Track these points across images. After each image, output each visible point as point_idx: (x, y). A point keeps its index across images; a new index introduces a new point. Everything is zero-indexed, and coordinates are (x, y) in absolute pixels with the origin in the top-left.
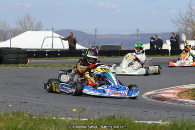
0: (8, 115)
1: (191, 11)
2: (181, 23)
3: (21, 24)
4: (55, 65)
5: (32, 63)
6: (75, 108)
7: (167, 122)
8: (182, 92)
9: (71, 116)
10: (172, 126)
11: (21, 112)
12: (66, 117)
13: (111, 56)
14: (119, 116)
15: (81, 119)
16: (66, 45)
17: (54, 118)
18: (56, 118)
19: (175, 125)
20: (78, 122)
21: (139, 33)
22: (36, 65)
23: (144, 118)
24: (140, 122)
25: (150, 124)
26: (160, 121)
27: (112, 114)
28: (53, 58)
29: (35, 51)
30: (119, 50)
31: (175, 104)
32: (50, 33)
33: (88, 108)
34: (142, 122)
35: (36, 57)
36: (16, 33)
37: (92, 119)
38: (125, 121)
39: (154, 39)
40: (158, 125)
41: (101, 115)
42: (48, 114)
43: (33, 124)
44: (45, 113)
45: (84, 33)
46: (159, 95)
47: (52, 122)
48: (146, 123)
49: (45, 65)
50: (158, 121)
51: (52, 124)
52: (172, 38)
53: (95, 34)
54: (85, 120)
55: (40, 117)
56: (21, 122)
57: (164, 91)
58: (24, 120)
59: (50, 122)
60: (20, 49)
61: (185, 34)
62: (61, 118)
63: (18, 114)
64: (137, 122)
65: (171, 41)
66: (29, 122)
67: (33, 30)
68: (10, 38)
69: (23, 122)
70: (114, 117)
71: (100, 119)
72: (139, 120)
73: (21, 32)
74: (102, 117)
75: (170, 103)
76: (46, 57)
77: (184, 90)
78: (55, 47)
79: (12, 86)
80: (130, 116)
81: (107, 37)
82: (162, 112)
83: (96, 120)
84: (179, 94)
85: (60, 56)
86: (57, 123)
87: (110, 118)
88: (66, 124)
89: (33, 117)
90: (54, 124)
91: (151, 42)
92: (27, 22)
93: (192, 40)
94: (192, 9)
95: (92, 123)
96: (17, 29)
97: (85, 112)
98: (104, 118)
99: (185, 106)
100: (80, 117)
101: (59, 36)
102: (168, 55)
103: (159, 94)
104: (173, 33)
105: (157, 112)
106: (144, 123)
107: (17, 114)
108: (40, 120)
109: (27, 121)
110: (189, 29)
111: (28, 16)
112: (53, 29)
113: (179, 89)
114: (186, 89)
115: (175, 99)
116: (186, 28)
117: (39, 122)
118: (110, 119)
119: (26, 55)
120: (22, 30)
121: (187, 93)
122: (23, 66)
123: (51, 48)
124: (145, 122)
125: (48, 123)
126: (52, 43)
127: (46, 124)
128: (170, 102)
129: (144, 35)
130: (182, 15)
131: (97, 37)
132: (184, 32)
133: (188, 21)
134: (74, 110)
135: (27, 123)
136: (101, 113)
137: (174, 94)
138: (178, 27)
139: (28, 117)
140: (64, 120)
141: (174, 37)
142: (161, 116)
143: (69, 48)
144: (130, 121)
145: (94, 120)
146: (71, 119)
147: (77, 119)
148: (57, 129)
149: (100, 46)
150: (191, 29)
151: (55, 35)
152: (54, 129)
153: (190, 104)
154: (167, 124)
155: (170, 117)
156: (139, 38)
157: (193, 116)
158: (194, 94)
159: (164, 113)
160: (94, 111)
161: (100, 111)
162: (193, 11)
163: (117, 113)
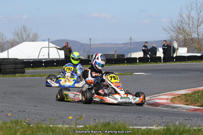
0: (7, 124)
1: (182, 19)
3: (18, 35)
5: (30, 73)
6: (72, 116)
7: (160, 127)
8: (174, 98)
9: (67, 124)
10: (166, 131)
11: (19, 120)
12: (63, 124)
14: (115, 123)
15: (78, 126)
16: (61, 55)
17: (51, 126)
18: (53, 125)
19: (168, 130)
21: (132, 41)
22: (33, 75)
23: (138, 123)
24: (134, 127)
25: (144, 130)
27: (108, 121)
29: (31, 61)
30: (113, 58)
31: (168, 109)
32: (46, 44)
33: (84, 116)
34: (137, 127)
35: (33, 67)
36: (13, 44)
37: (88, 126)
38: (119, 127)
40: (152, 130)
41: (97, 122)
42: (45, 122)
43: (31, 132)
44: (43, 121)
45: (79, 42)
46: (152, 101)
47: (49, 129)
48: (140, 129)
49: (42, 74)
50: (153, 126)
52: (164, 45)
53: (89, 43)
54: (81, 126)
55: (37, 125)
56: (19, 131)
57: (157, 97)
58: (23, 128)
59: (47, 130)
60: (17, 59)
61: (177, 42)
62: (58, 126)
63: (17, 122)
64: (130, 127)
65: (163, 49)
66: (27, 130)
67: (29, 41)
68: (8, 49)
69: (22, 130)
70: (109, 124)
71: (95, 126)
72: (133, 126)
73: (18, 43)
74: (98, 123)
75: (164, 109)
76: (42, 66)
77: (177, 96)
78: (51, 57)
79: (10, 96)
80: (124, 122)
81: (101, 46)
82: (156, 117)
84: (172, 100)
85: (56, 66)
86: (54, 130)
87: (106, 124)
88: (63, 131)
89: (31, 125)
90: (51, 131)
92: (24, 33)
93: (183, 47)
94: (182, 17)
96: (15, 40)
97: (82, 119)
98: (100, 124)
99: (178, 111)
100: (76, 124)
102: (161, 62)
103: (153, 99)
104: (165, 41)
105: (151, 117)
106: (138, 129)
107: (15, 122)
108: (37, 128)
109: (25, 129)
110: (181, 36)
111: (24, 28)
112: (49, 39)
113: (172, 95)
114: (179, 94)
115: (168, 104)
116: (177, 35)
118: (105, 126)
119: (24, 65)
120: (19, 41)
121: (179, 98)
122: (20, 76)
123: (47, 57)
124: (139, 127)
125: (46, 131)
126: (49, 53)
127: (44, 131)
128: (163, 107)
129: (137, 43)
130: (173, 23)
131: (92, 46)
132: (175, 40)
133: (179, 29)
134: (70, 118)
135: (26, 131)
136: (96, 120)
137: (167, 99)
138: (169, 35)
139: (27, 125)
140: (61, 127)
141: (166, 45)
142: (155, 121)
143: (65, 57)
144: (125, 127)
145: (89, 127)
146: (67, 126)
147: (73, 126)
150: (183, 36)
151: (51, 45)
153: (183, 109)
154: (161, 129)
155: (163, 122)
156: (132, 47)
157: (186, 121)
158: (187, 99)
159: (158, 118)
160: (90, 118)
161: (96, 118)
162: (184, 19)
163: (112, 119)
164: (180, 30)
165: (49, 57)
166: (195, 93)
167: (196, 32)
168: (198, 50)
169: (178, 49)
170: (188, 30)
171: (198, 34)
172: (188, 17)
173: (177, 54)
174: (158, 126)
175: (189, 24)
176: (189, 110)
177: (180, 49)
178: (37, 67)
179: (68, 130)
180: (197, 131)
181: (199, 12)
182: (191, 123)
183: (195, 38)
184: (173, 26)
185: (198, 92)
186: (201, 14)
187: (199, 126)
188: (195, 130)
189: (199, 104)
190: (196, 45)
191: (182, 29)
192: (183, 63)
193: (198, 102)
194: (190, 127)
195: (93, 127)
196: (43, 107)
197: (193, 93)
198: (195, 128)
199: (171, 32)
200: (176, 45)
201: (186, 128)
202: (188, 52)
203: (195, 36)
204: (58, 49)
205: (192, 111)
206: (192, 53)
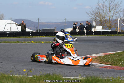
1: (99, 7)
2: (92, 15)
4: (12, 42)
6: (25, 69)
7: (83, 78)
8: (93, 59)
9: (22, 74)
10: (86, 80)
12: (19, 74)
13: (48, 36)
16: (19, 29)
17: (11, 75)
18: (13, 75)
20: (26, 78)
21: (66, 21)
23: (68, 75)
24: (66, 77)
25: (72, 79)
26: (79, 77)
27: (48, 73)
28: (11, 37)
30: (53, 32)
32: (9, 21)
33: (33, 69)
34: (67, 77)
37: (35, 76)
38: (56, 77)
39: (76, 25)
41: (41, 74)
44: (6, 72)
45: (31, 21)
48: (70, 79)
49: (6, 41)
50: (78, 77)
51: (10, 79)
52: (87, 24)
53: (38, 22)
54: (31, 76)
59: (8, 78)
61: (95, 22)
64: (64, 77)
70: (49, 75)
71: (40, 76)
72: (65, 77)
76: (7, 36)
77: (95, 57)
78: (12, 30)
81: (46, 24)
82: (80, 71)
83: (38, 77)
85: (15, 36)
86: (13, 78)
88: (19, 79)
90: (11, 79)
91: (74, 27)
93: (100, 25)
94: (99, 6)
95: (35, 79)
97: (31, 72)
98: (43, 75)
99: (95, 68)
100: (28, 75)
101: (15, 23)
102: (85, 35)
104: (87, 21)
105: (77, 71)
106: (68, 78)
108: (2, 77)
110: (98, 18)
112: (11, 18)
114: (96, 57)
117: (2, 78)
118: (47, 76)
121: (96, 59)
123: (10, 30)
124: (69, 78)
126: (11, 28)
127: (6, 79)
129: (69, 22)
130: (93, 10)
131: (39, 24)
132: (94, 21)
134: (25, 70)
136: (41, 72)
138: (91, 17)
140: (18, 77)
142: (79, 74)
143: (22, 30)
145: (36, 76)
146: (22, 76)
147: (26, 76)
148: (13, 82)
149: (41, 29)
151: (13, 22)
152: (11, 82)
153: (98, 66)
154: (83, 79)
155: (85, 75)
156: (66, 24)
157: (100, 74)
158: (101, 60)
159: (82, 72)
160: (37, 71)
161: (41, 71)
162: (100, 7)
163: (52, 72)
164: (98, 14)
165: (11, 30)
166: (106, 56)
167: (108, 16)
168: (109, 28)
169: (96, 27)
170: (103, 14)
171: (109, 17)
172: (103, 5)
173: (95, 30)
174: (81, 77)
175: (104, 11)
176: (103, 67)
177: (97, 26)
178: (3, 37)
179: (22, 78)
180: (107, 81)
181: (110, 2)
182: (103, 75)
183: (107, 20)
184: (93, 11)
185: (109, 55)
186: (112, 4)
187: (109, 78)
188: (105, 80)
189: (109, 63)
190: (108, 24)
191: (99, 13)
192: (99, 36)
193: (108, 62)
194: (103, 78)
195: (39, 77)
196: (6, 63)
197: (105, 56)
198: (106, 79)
199: (91, 15)
200: (94, 24)
201: (100, 79)
202: (103, 29)
203: (107, 18)
204: (17, 25)
205: (105, 67)
206: (105, 29)
